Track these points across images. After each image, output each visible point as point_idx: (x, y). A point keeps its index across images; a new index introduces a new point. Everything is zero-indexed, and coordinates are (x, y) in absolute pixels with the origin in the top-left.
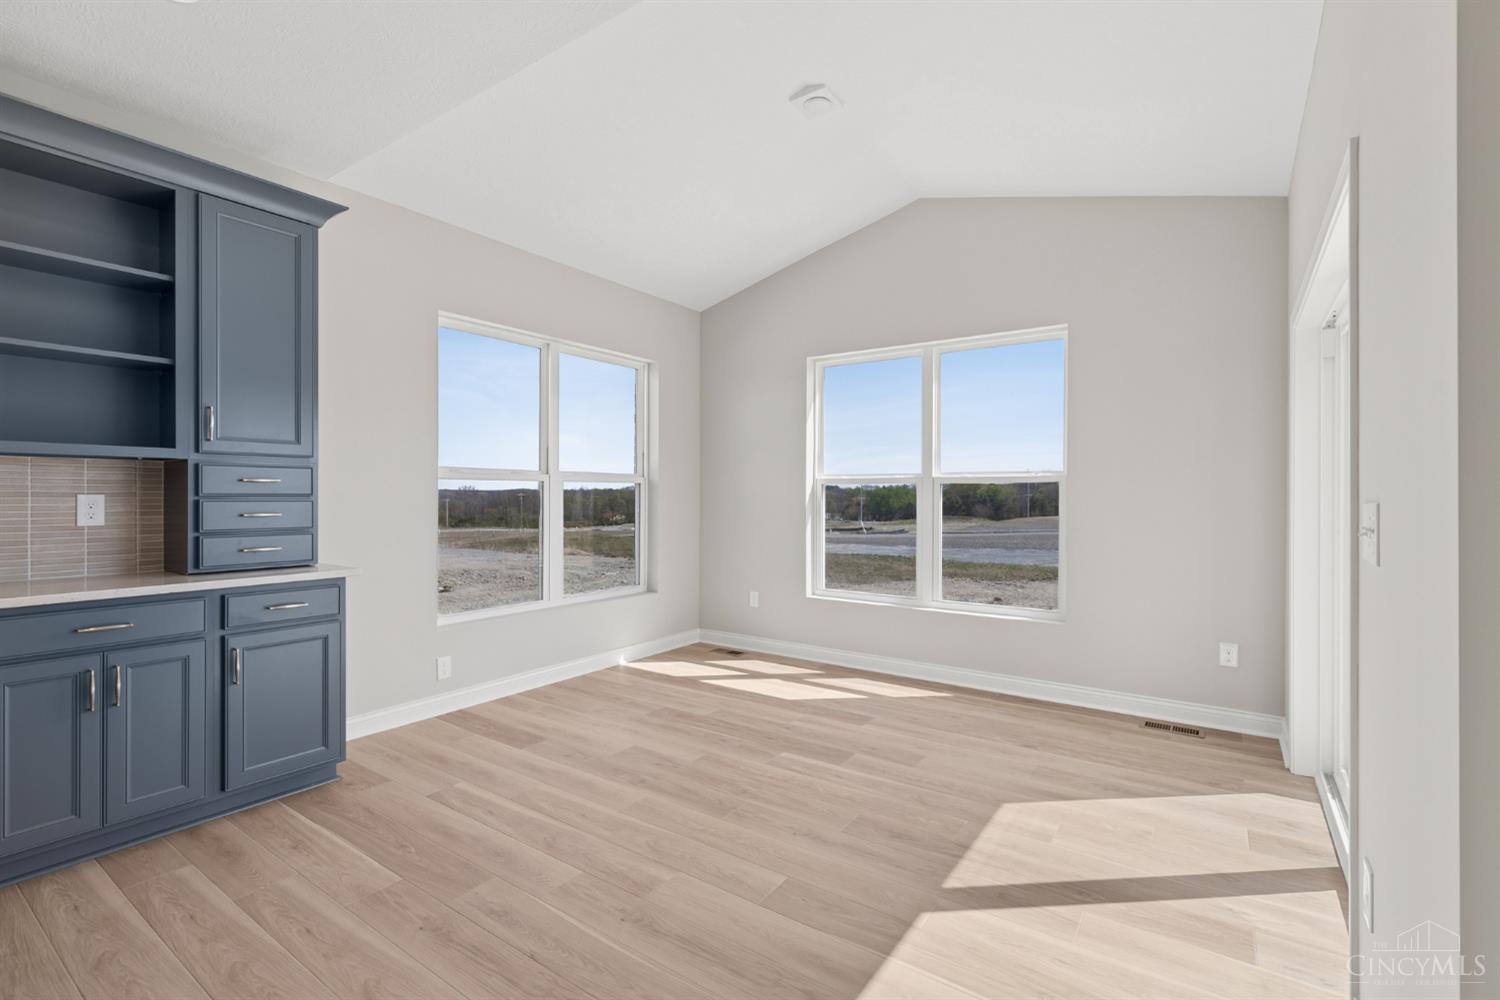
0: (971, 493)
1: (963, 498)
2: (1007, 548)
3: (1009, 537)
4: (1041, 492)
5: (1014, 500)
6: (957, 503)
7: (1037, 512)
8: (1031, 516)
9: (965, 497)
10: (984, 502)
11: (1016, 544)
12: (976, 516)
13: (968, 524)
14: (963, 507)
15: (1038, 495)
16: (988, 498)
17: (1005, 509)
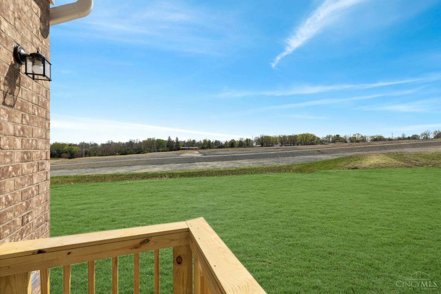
0: (61, 149)
1: (57, 151)
2: (70, 169)
3: (71, 165)
4: (89, 149)
5: (79, 151)
6: (54, 153)
7: (87, 155)
8: (85, 157)
9: (58, 151)
10: (66, 152)
11: (74, 167)
12: (61, 158)
13: (58, 161)
14: (57, 154)
15: (88, 150)
16: (68, 151)
17: (75, 155)
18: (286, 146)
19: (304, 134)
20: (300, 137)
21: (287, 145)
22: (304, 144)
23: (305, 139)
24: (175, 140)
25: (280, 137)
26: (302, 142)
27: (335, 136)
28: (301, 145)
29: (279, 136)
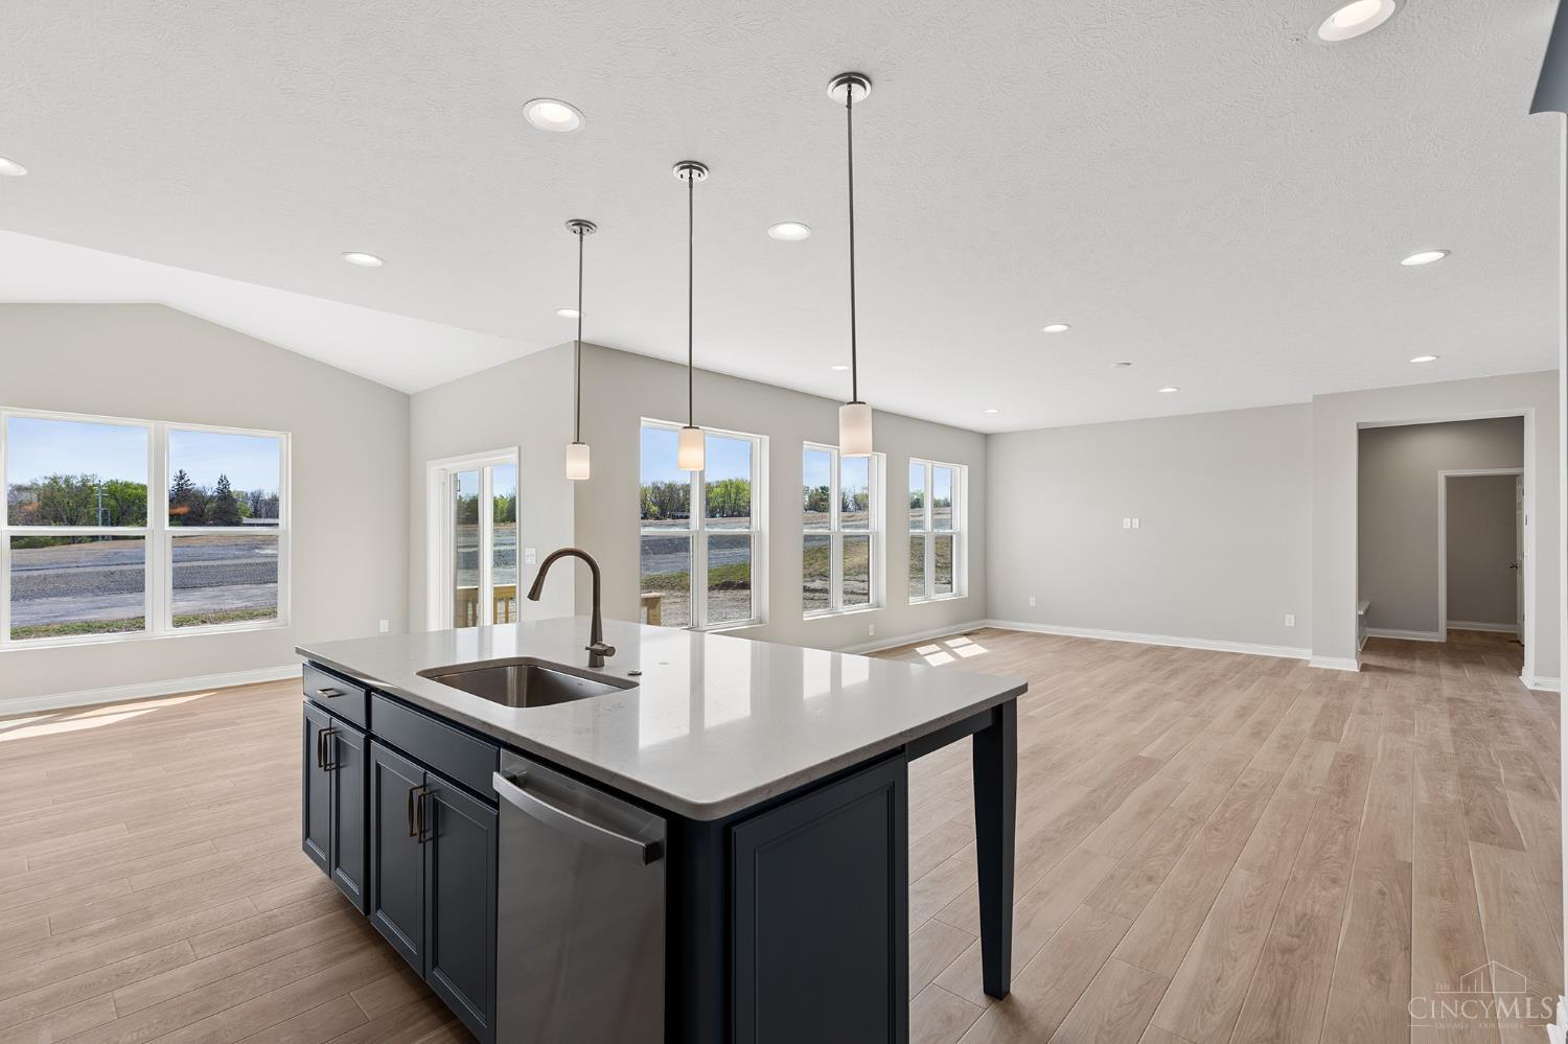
18: (678, 518)
19: (731, 482)
20: (718, 490)
21: (680, 514)
22: (730, 513)
23: (733, 496)
24: (215, 486)
25: (656, 488)
26: (726, 505)
27: (817, 490)
28: (722, 516)
29: (654, 483)
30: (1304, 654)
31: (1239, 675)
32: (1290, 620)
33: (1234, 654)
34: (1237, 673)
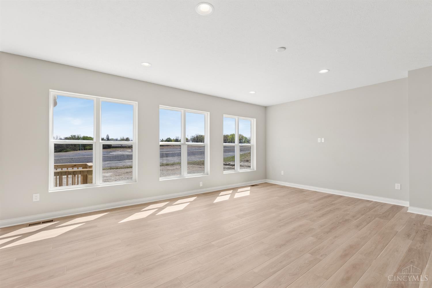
30: (405, 204)
31: (363, 216)
32: (397, 186)
33: (368, 201)
34: (362, 215)
